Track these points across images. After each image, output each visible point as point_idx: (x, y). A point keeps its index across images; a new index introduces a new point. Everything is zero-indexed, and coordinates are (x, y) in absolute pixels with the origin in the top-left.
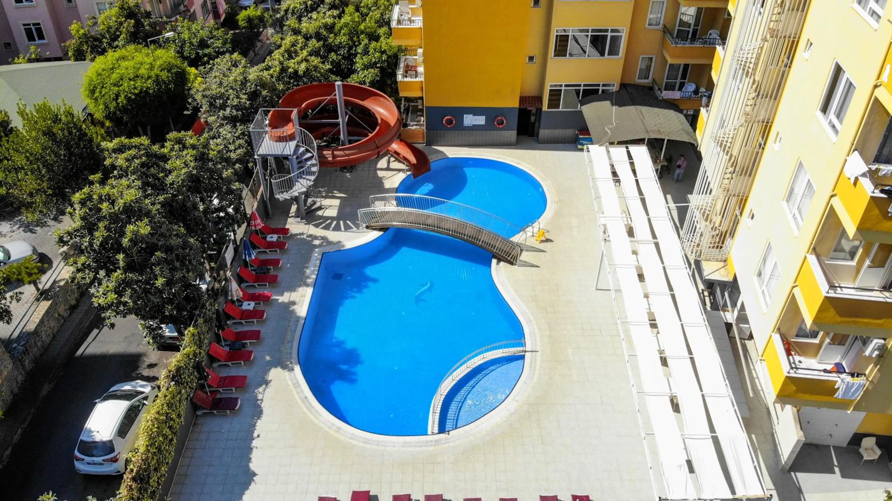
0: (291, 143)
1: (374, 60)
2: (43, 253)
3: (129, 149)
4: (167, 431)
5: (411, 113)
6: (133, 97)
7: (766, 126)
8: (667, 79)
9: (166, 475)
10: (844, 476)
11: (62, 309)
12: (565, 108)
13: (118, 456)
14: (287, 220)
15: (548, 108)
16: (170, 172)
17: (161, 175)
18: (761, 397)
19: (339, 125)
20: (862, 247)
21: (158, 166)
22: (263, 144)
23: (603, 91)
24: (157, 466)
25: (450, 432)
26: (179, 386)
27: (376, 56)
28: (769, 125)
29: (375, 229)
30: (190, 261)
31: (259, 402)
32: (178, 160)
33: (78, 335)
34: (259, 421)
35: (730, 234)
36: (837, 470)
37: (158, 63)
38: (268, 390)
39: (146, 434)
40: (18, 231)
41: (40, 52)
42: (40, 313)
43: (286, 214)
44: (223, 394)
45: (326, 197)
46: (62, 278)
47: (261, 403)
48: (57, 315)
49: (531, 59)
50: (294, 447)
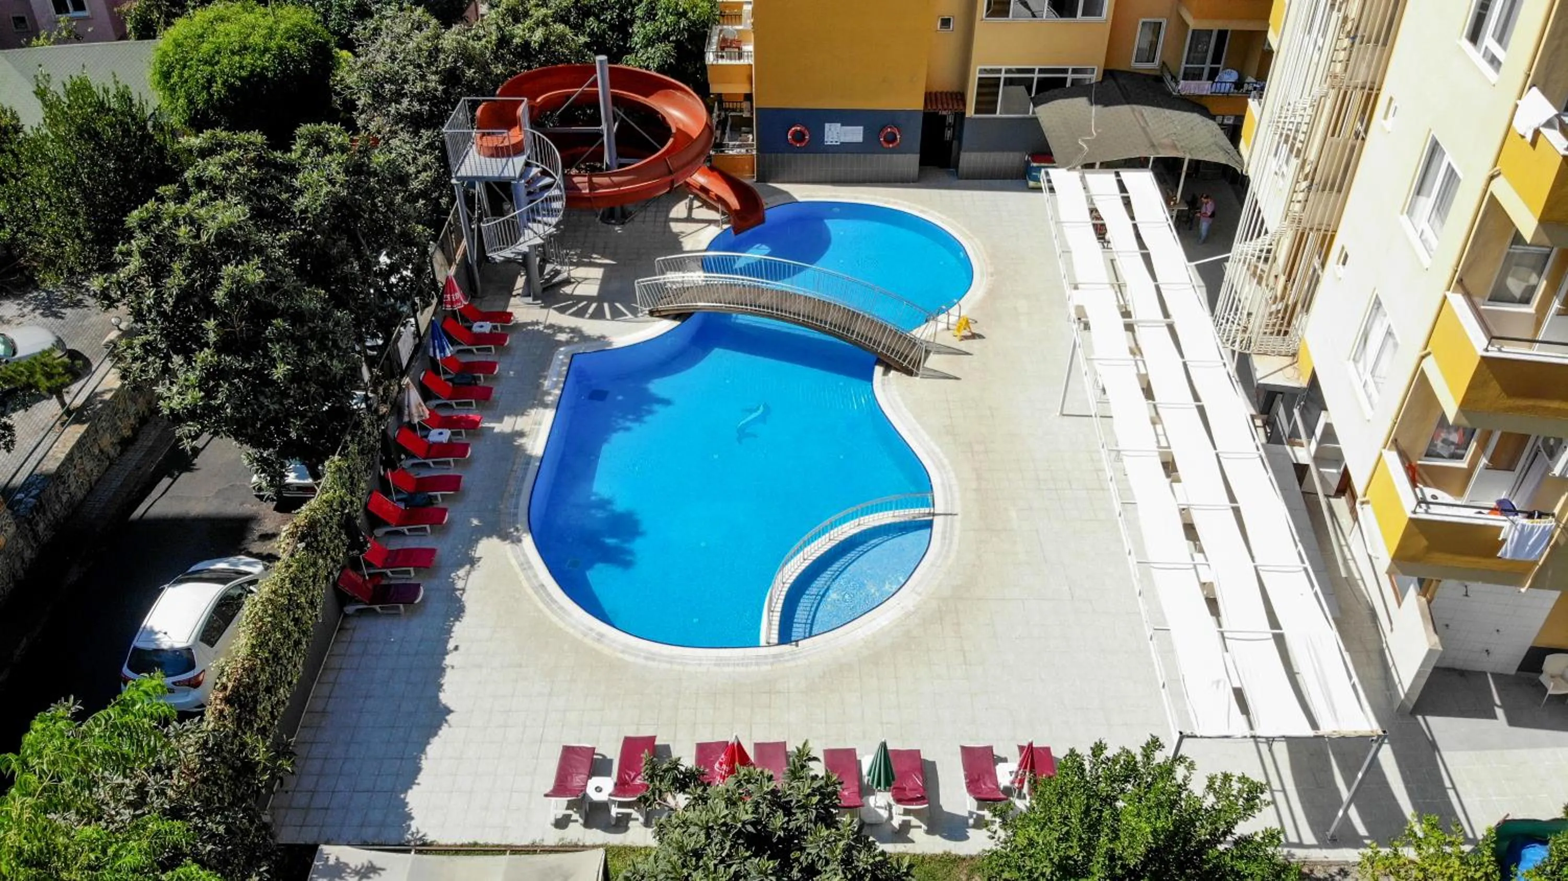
0: (516, 159)
1: (664, 29)
2: (74, 350)
3: (229, 149)
4: (288, 624)
5: (731, 130)
6: (238, 83)
7: (1369, 95)
8: (1187, 63)
9: (287, 704)
10: (1512, 722)
11: (107, 441)
12: (1007, 113)
13: (201, 677)
14: (508, 300)
15: (976, 113)
16: (301, 192)
17: (285, 196)
18: (1360, 590)
19: (602, 136)
20: (1546, 279)
21: (280, 181)
22: (467, 160)
23: (1074, 81)
24: (271, 684)
25: (800, 643)
26: (313, 553)
27: (668, 21)
28: (1374, 92)
29: (665, 317)
30: (335, 342)
31: (458, 593)
32: (316, 170)
33: (135, 487)
34: (457, 623)
35: (1303, 307)
36: (1499, 712)
37: (282, 26)
38: (474, 574)
39: (251, 626)
40: (32, 315)
41: (75, 27)
42: (67, 444)
43: (508, 290)
44: (393, 577)
45: (578, 265)
46: (108, 388)
47: (462, 595)
48: (97, 452)
49: (946, 22)
50: (520, 666)
